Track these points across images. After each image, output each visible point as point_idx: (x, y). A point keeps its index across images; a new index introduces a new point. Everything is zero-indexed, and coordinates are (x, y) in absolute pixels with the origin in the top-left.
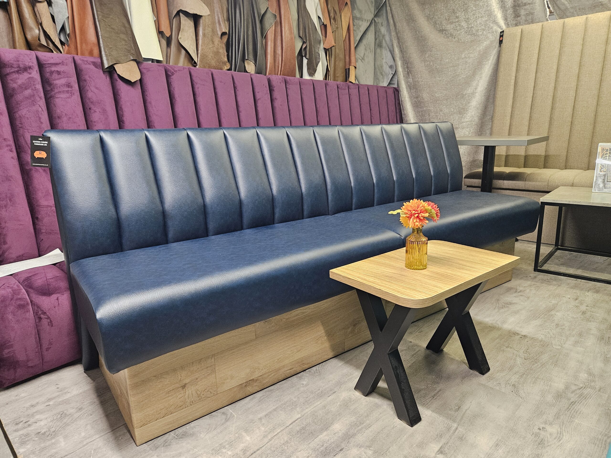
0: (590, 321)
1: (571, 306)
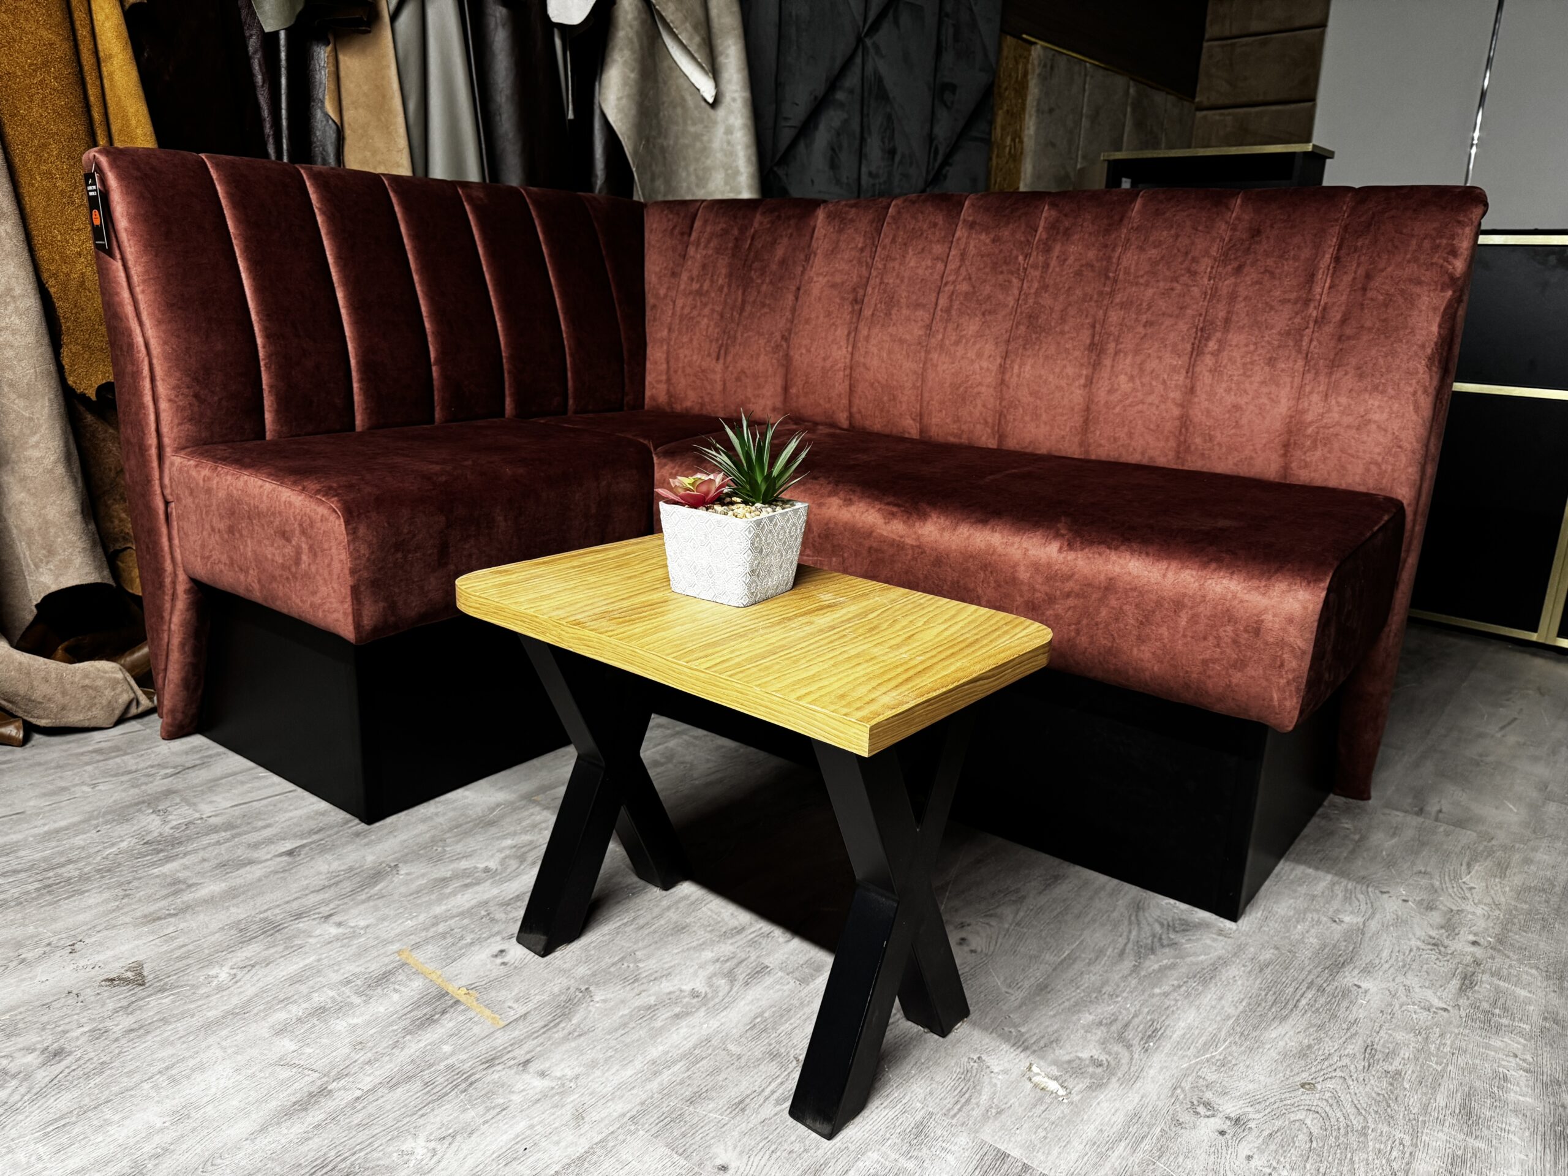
0: (1498, 1028)
1: (1414, 943)
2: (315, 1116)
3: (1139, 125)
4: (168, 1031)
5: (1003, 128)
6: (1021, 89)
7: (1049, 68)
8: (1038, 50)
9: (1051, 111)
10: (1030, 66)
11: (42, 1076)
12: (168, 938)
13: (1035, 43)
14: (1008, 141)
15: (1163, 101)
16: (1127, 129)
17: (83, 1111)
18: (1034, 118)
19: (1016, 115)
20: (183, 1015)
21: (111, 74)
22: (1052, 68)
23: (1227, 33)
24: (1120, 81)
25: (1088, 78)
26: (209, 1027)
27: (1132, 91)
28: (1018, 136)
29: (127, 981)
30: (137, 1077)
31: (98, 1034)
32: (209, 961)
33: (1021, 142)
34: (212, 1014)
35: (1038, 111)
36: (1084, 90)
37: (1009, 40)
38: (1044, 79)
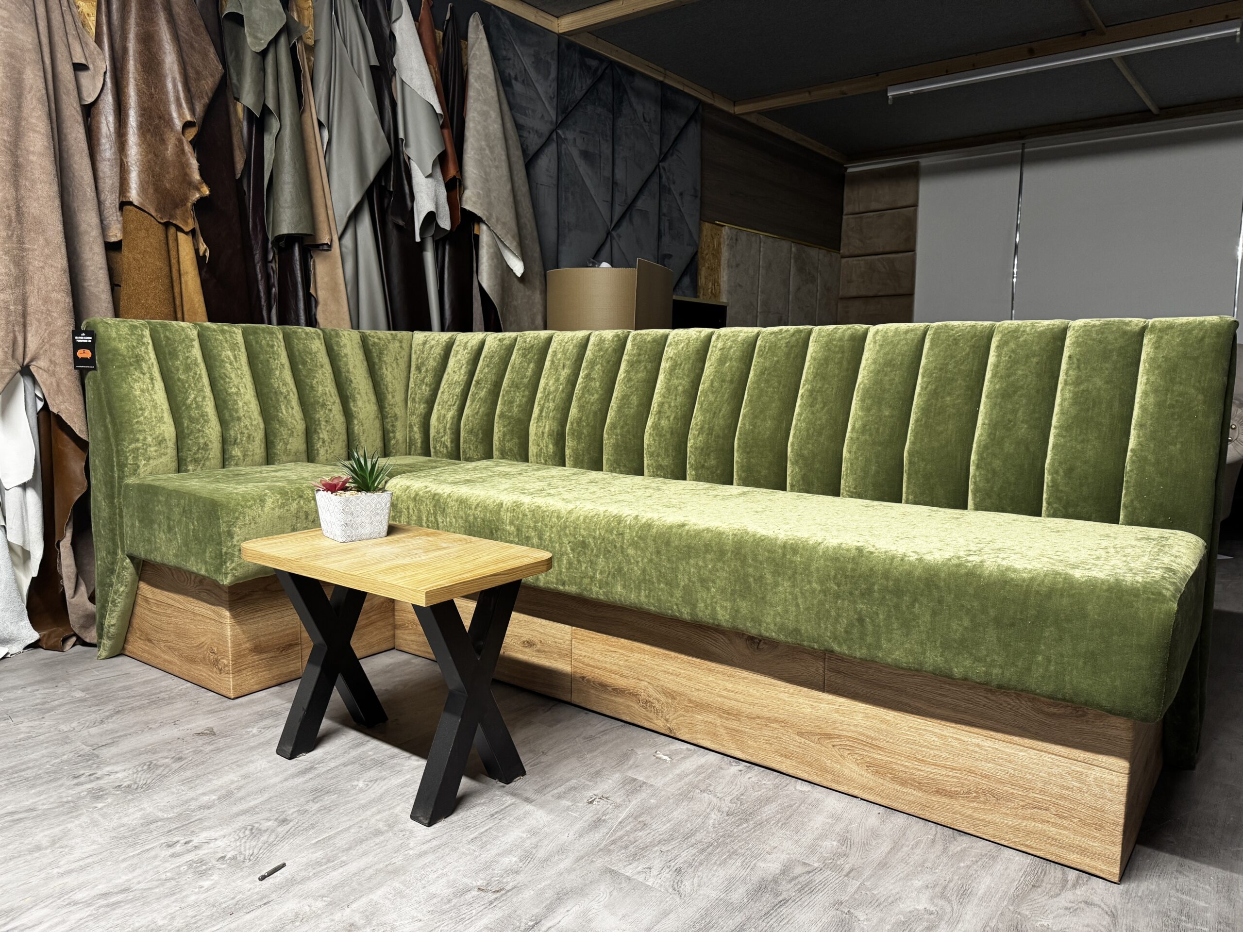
2: (309, 776)
3: (801, 270)
4: (231, 750)
5: (706, 278)
6: (717, 254)
7: (734, 241)
8: (726, 230)
9: (737, 265)
10: (722, 240)
11: (175, 766)
12: (222, 719)
13: (723, 226)
14: (710, 285)
15: (816, 254)
16: (792, 273)
17: (198, 777)
18: (726, 271)
19: (714, 270)
20: (238, 745)
21: (186, 282)
22: (737, 240)
23: (857, 210)
24: (785, 245)
25: (762, 244)
26: (252, 749)
27: (793, 249)
28: (716, 283)
29: (206, 734)
30: (220, 766)
31: (197, 752)
32: (246, 726)
33: (719, 285)
34: (252, 744)
35: (728, 266)
36: (760, 251)
37: (707, 226)
38: (731, 247)
